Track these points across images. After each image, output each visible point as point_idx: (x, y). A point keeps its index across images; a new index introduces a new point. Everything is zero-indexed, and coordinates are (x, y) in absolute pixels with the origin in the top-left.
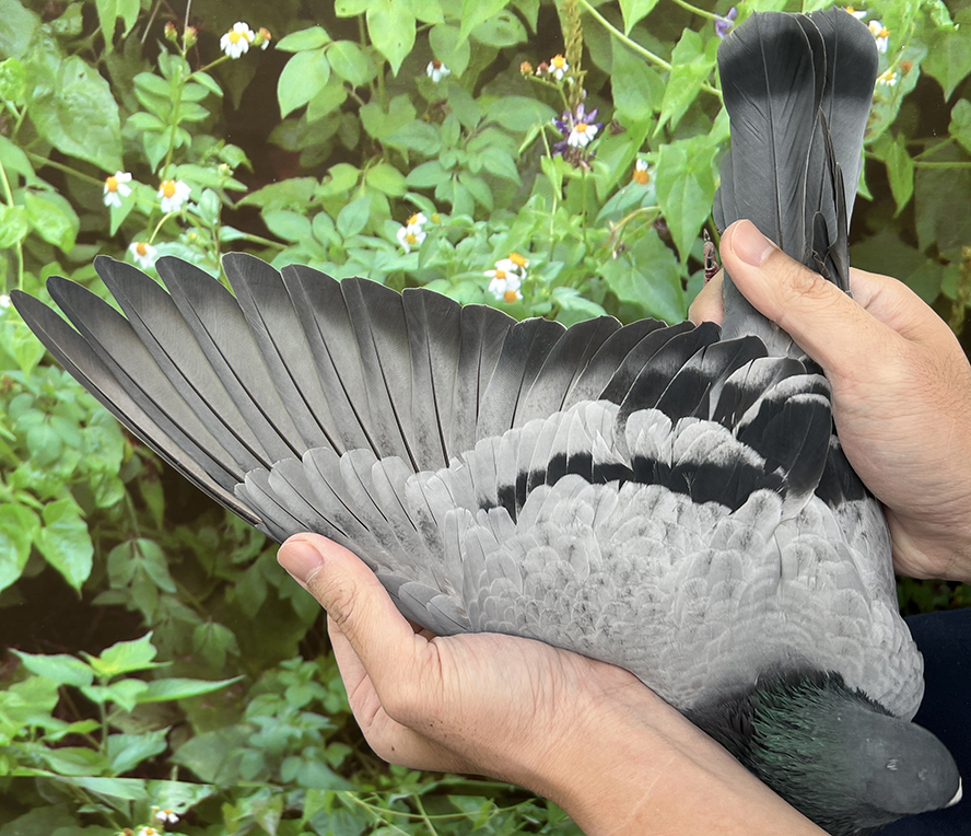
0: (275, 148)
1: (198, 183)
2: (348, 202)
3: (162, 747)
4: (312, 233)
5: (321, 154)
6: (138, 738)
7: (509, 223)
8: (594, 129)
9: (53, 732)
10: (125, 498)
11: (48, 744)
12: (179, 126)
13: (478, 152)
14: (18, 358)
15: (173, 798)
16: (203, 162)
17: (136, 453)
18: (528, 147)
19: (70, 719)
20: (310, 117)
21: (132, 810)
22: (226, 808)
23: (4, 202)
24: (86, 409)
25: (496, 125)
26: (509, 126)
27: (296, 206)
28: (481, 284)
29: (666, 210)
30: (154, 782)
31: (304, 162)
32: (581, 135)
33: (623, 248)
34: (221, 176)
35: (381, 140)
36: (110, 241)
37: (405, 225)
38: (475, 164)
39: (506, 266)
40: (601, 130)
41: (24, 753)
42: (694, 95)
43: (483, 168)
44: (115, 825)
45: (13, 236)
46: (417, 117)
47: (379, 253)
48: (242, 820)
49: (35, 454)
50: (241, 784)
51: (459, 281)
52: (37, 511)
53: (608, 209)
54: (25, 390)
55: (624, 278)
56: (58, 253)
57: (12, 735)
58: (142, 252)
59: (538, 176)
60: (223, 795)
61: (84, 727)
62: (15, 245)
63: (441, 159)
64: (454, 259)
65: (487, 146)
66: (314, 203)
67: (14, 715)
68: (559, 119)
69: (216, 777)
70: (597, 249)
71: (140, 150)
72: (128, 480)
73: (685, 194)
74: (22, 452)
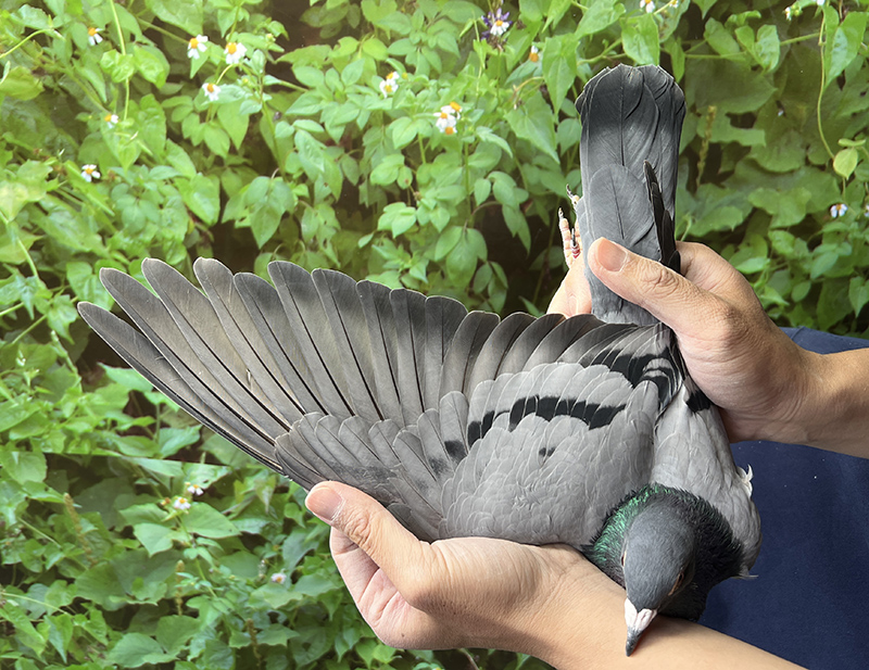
0: (305, 25)
1: (252, 46)
2: (349, 62)
3: (197, 438)
4: (325, 83)
5: (334, 30)
6: (181, 431)
7: (451, 82)
8: (507, 25)
9: (122, 424)
10: (186, 259)
11: (118, 433)
12: (243, 7)
13: (435, 34)
14: (120, 159)
15: (201, 476)
16: (256, 31)
17: (197, 228)
18: (466, 33)
19: (135, 415)
20: (329, 5)
21: (171, 484)
22: (237, 484)
23: (119, 51)
24: (164, 196)
25: (447, 18)
26: (455, 19)
27: (316, 63)
28: (430, 120)
29: (547, 79)
30: (189, 464)
31: (323, 34)
32: (499, 28)
33: (521, 102)
34: (267, 41)
35: (374, 23)
36: (191, 81)
37: (385, 79)
38: (432, 42)
39: (447, 110)
40: (511, 25)
41: (101, 438)
42: (567, 8)
43: (437, 45)
44: (160, 495)
45: (124, 74)
46: (398, 9)
47: (367, 97)
48: (247, 493)
49: (126, 226)
50: (249, 466)
51: (418, 118)
52: (125, 266)
53: (513, 76)
54: (124, 181)
55: (520, 122)
56: (153, 89)
57: (95, 425)
58: (211, 90)
59: (471, 53)
60: (236, 475)
61: (144, 421)
62: (124, 81)
63: (411, 38)
64: (416, 104)
65: (440, 31)
66: (327, 62)
67: (97, 411)
68: (486, 17)
69: (232, 460)
70: (505, 102)
71: (214, 20)
72: (190, 246)
73: (559, 70)
74: (118, 224)
